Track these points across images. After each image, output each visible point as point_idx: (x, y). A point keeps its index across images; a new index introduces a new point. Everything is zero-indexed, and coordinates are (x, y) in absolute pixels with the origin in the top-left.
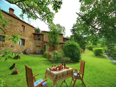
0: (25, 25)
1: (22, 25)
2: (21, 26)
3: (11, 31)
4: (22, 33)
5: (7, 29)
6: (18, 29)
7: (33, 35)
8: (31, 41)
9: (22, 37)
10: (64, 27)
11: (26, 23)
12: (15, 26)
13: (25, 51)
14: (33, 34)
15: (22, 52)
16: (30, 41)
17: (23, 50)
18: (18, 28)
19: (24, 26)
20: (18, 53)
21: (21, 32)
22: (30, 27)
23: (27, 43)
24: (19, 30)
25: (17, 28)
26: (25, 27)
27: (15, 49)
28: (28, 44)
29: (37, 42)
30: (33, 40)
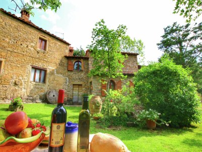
0: (47, 38)
1: (40, 38)
2: (39, 41)
3: (15, 51)
4: (41, 55)
5: (6, 45)
6: (32, 46)
7: (65, 61)
8: (61, 74)
9: (40, 64)
10: (140, 42)
11: (48, 34)
12: (25, 40)
13: (45, 95)
14: (66, 57)
15: (40, 98)
16: (58, 73)
17: (43, 93)
18: (32, 44)
19: (46, 41)
20: (30, 100)
21: (38, 52)
22: (59, 43)
23: (52, 78)
24: (32, 49)
25: (28, 43)
26: (48, 42)
27: (24, 90)
28: (54, 80)
29: (75, 75)
30: (66, 71)
